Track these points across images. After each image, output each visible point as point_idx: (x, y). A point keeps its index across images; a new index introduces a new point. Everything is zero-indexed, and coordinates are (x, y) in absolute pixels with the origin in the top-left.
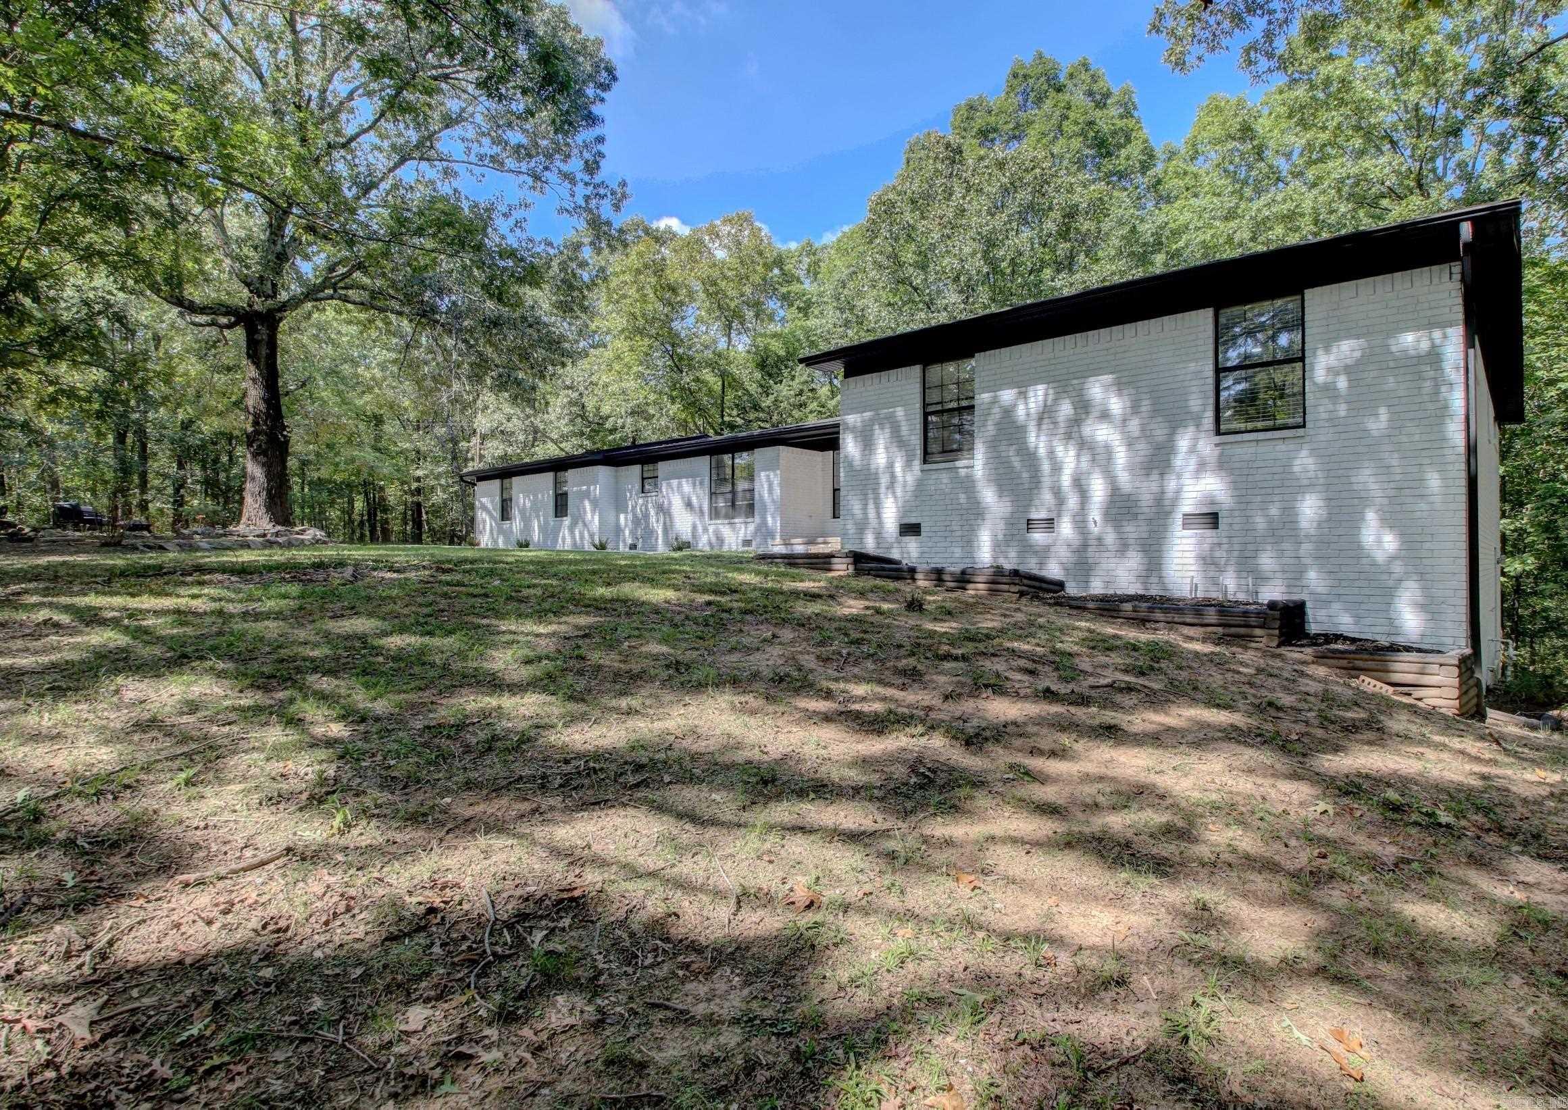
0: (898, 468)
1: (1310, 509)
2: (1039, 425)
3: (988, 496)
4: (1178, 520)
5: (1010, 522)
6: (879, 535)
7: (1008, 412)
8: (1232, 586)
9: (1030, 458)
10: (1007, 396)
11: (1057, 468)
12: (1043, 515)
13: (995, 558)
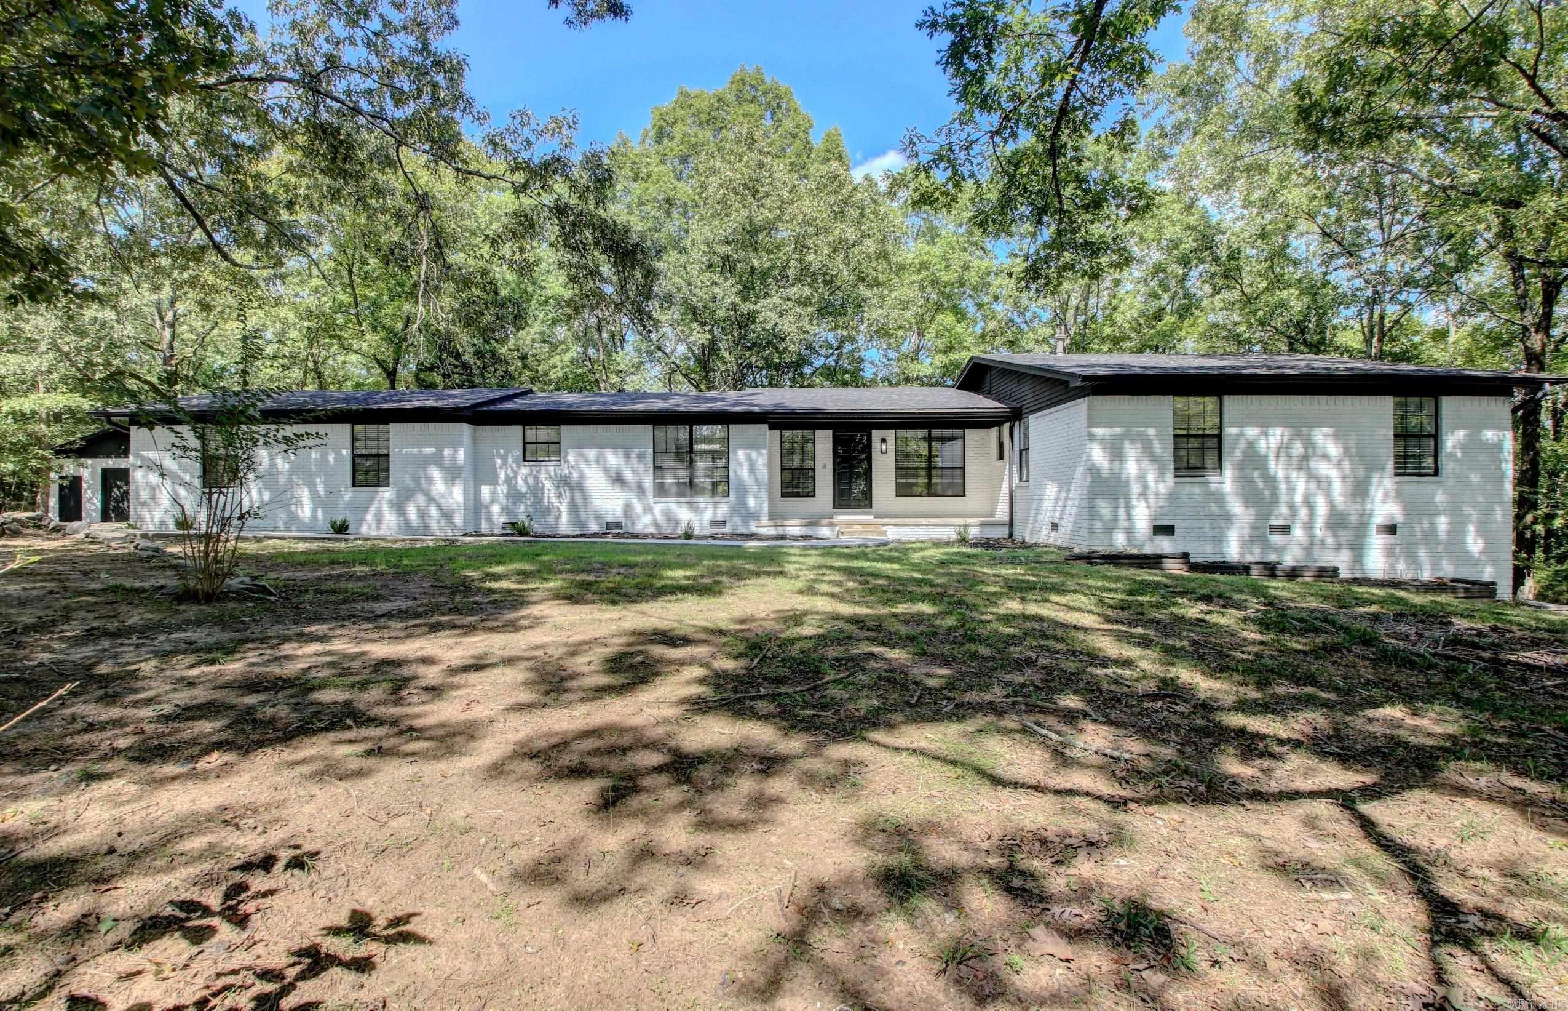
0: (1151, 478)
1: (1443, 524)
2: (1278, 456)
3: (1235, 506)
4: (1373, 528)
5: (1254, 527)
6: (1129, 533)
7: (1252, 444)
8: (1403, 571)
9: (1271, 481)
10: (1251, 432)
11: (1291, 489)
12: (1281, 522)
13: (1242, 555)
